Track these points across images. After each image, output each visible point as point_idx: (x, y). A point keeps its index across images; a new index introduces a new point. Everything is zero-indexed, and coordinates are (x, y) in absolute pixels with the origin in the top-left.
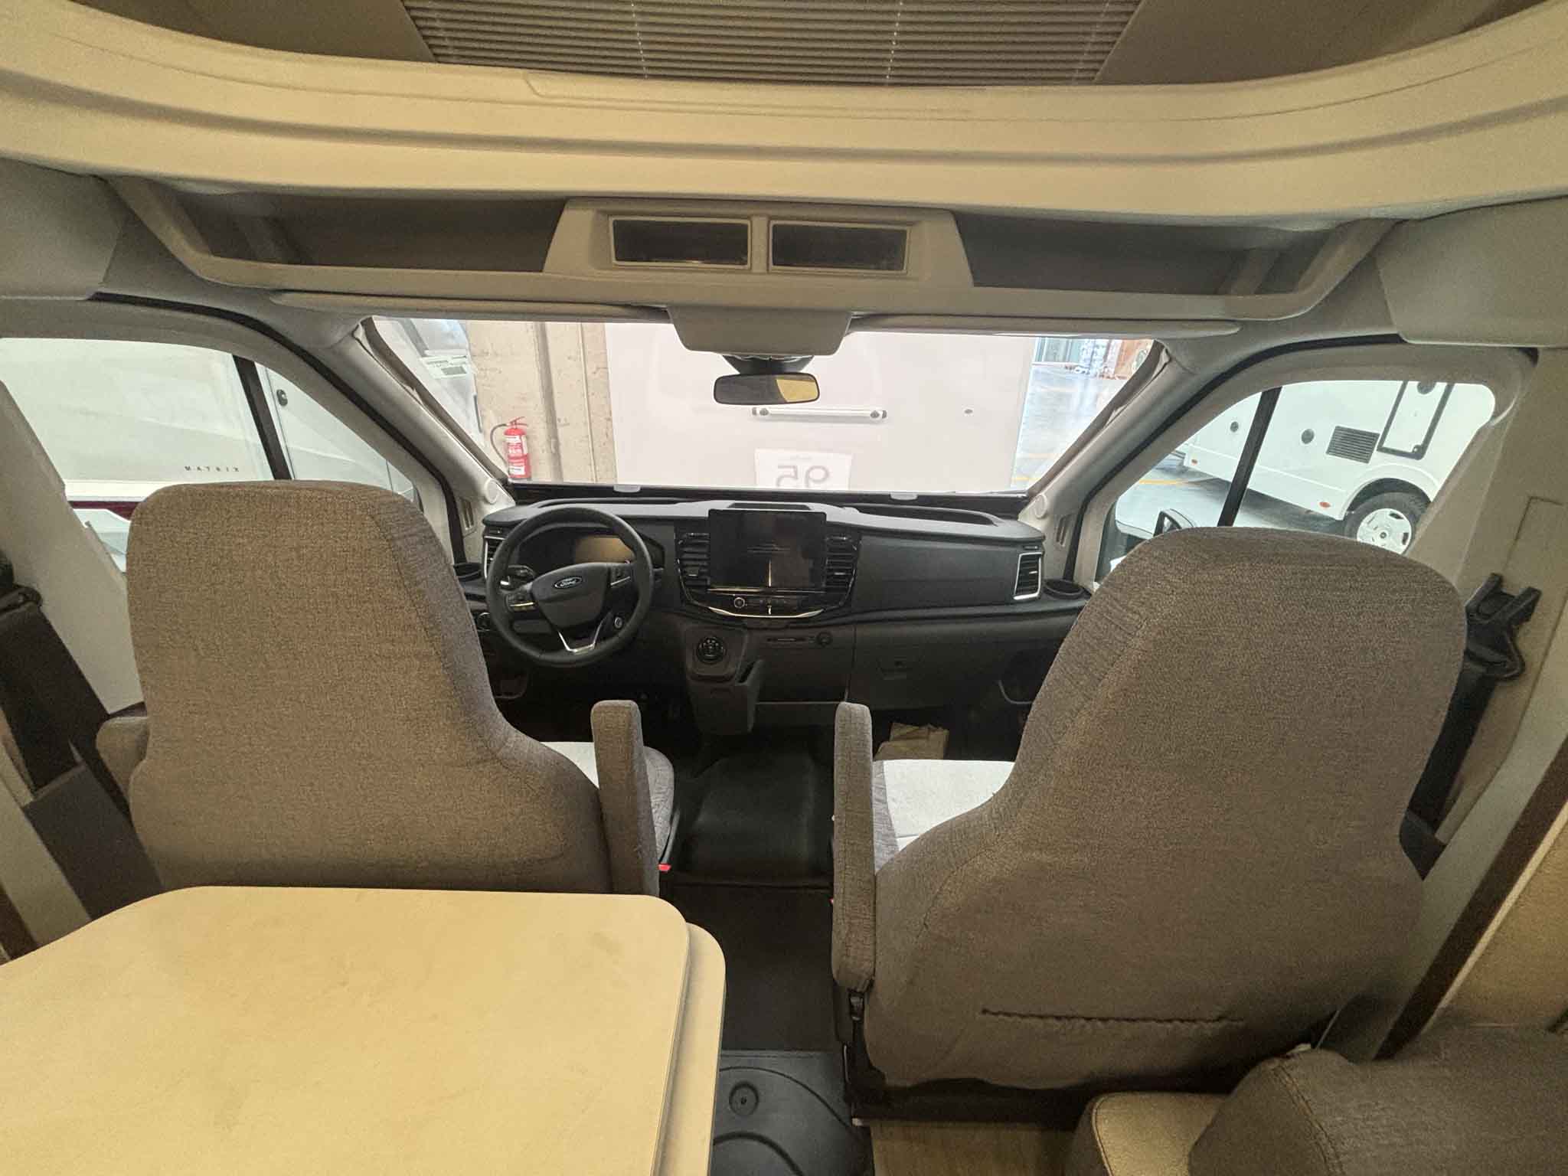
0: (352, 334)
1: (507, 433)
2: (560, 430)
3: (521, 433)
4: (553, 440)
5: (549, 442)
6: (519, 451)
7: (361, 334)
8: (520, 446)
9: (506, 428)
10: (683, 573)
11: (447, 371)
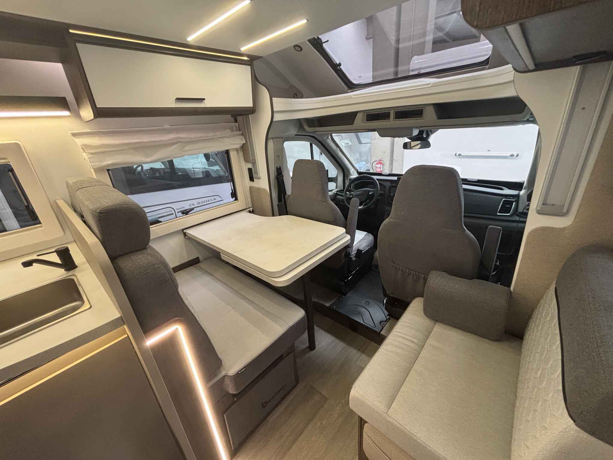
0: (328, 138)
1: (377, 164)
2: (394, 163)
3: (381, 164)
4: (391, 166)
5: (390, 166)
6: (380, 169)
7: (330, 137)
8: (380, 168)
9: (377, 162)
10: (390, 194)
11: (345, 144)
